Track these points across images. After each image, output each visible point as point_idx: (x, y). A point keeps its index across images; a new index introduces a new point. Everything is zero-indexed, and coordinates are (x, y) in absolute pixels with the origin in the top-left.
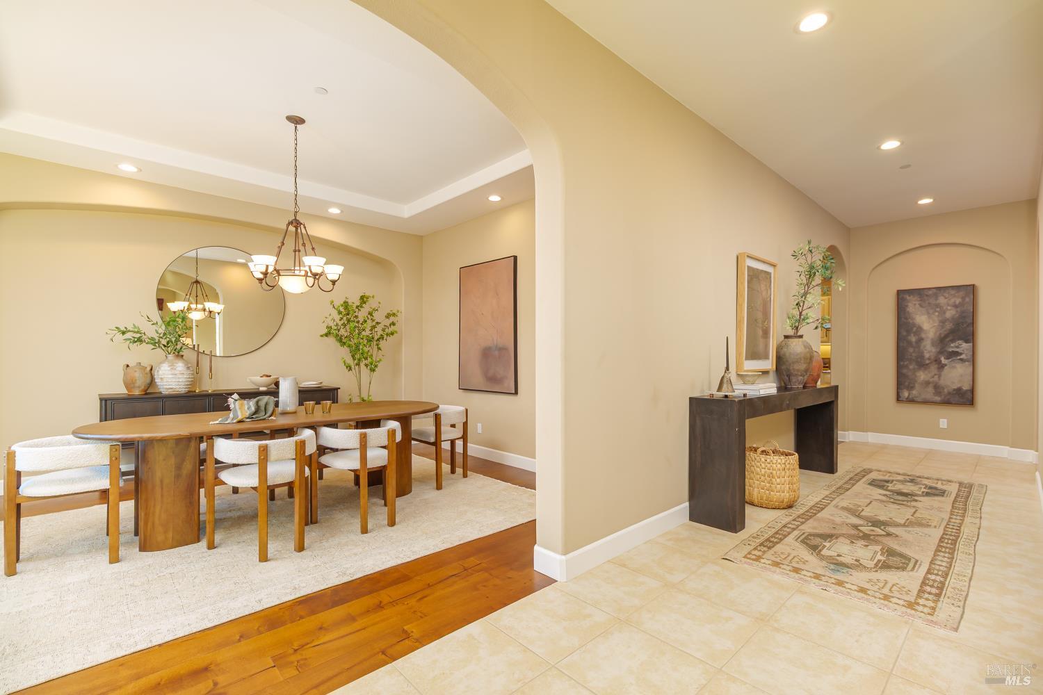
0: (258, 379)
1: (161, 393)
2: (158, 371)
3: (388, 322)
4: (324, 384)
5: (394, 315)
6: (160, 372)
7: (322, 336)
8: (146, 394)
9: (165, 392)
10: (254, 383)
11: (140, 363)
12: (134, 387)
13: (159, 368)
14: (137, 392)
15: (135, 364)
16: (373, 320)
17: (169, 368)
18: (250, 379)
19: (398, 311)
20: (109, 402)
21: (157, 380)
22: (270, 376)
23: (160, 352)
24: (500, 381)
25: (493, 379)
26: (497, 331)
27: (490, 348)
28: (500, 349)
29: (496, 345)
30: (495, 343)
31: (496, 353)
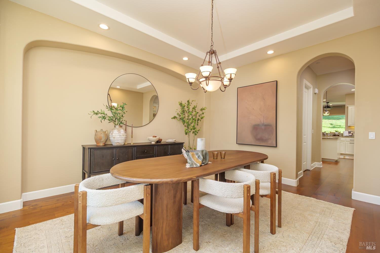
0: (151, 138)
1: (112, 145)
2: (112, 134)
3: (201, 113)
4: (176, 141)
5: (204, 109)
6: (113, 134)
7: (172, 118)
8: (105, 145)
9: (115, 144)
10: (149, 140)
11: (102, 129)
12: (101, 142)
13: (112, 132)
14: (101, 144)
15: (100, 130)
16: (195, 111)
17: (118, 132)
18: (148, 138)
19: (205, 108)
20: (92, 150)
21: (111, 138)
22: (156, 137)
23: (112, 124)
24: (266, 140)
25: (261, 140)
26: (264, 117)
27: (258, 125)
28: (266, 125)
29: (263, 123)
30: (262, 122)
31: (263, 127)
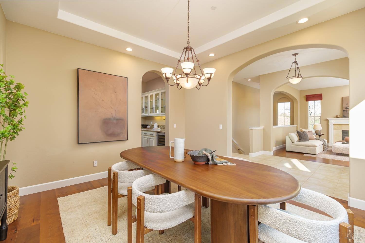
24: (118, 135)
25: (113, 135)
26: (115, 110)
27: (109, 119)
28: (117, 120)
29: (115, 118)
30: (114, 116)
31: (115, 121)
